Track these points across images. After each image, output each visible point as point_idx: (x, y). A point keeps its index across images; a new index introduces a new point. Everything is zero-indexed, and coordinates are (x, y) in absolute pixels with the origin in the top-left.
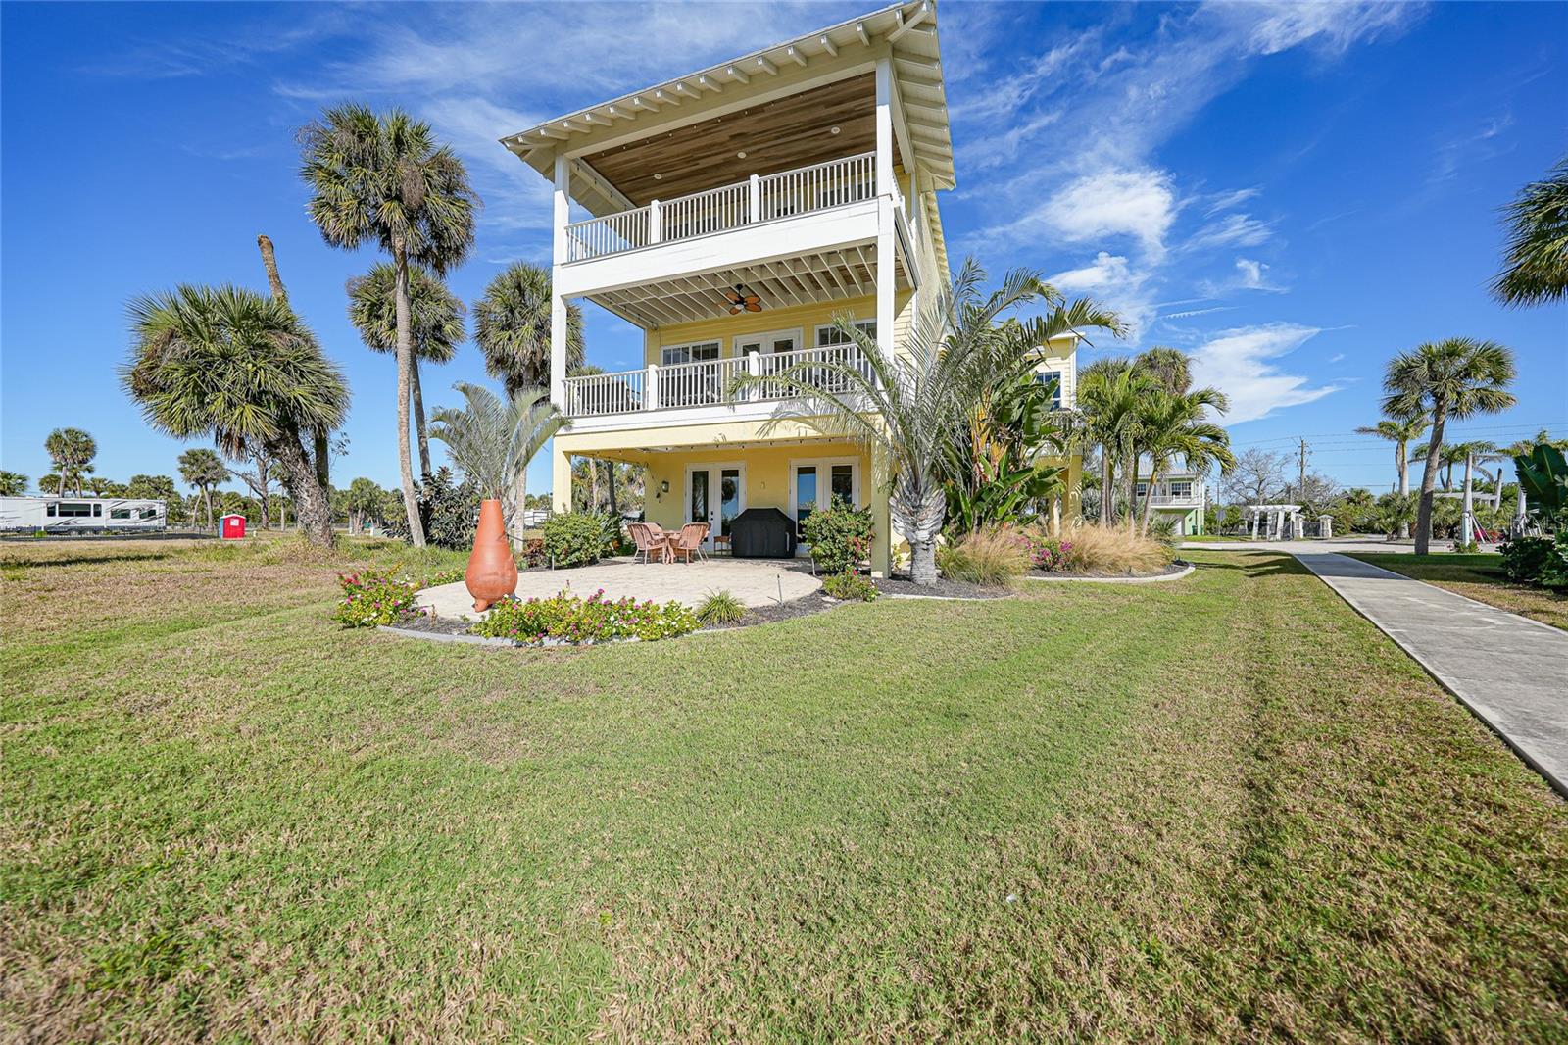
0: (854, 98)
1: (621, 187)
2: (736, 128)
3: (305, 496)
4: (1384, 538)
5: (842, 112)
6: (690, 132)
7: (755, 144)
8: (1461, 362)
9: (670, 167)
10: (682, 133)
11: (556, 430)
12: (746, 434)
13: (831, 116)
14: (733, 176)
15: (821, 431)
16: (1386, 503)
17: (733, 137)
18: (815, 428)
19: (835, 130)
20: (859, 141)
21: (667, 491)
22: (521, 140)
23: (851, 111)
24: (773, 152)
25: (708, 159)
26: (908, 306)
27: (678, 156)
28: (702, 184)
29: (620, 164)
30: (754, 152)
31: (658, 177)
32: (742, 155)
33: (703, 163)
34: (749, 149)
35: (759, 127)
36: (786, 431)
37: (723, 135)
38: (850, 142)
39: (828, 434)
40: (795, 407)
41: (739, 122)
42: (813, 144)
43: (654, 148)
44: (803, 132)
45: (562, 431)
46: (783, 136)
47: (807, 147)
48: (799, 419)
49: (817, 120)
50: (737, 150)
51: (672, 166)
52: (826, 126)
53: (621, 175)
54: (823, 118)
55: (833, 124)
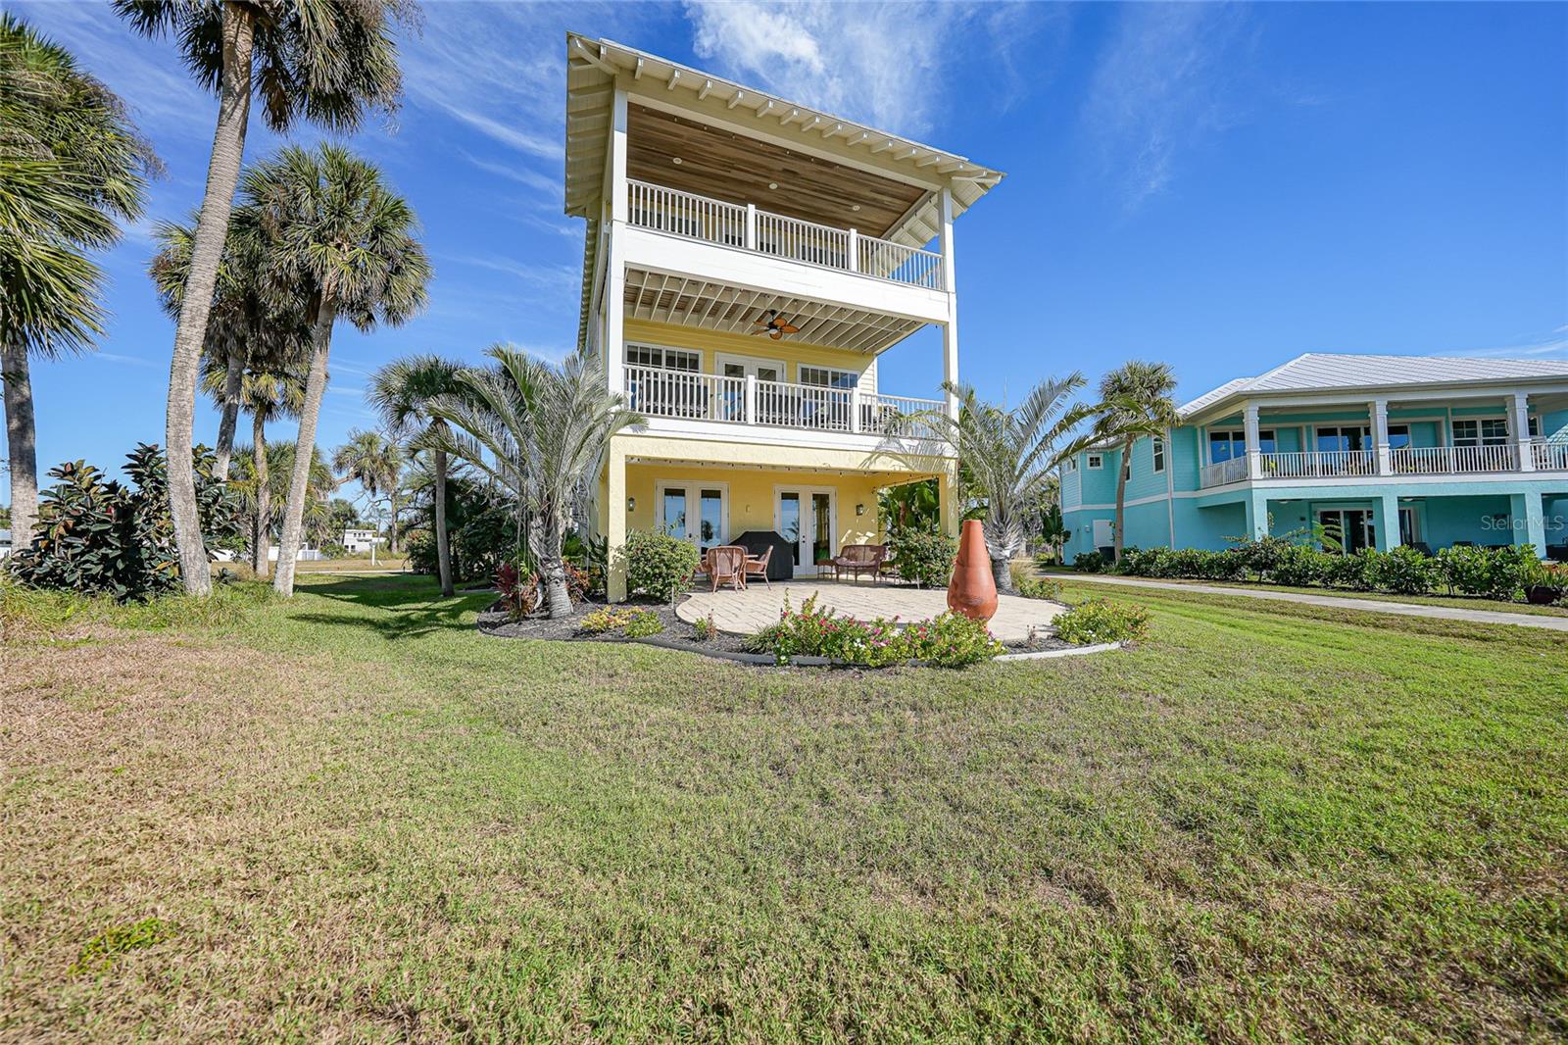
2: (797, 166)
5: (875, 200)
6: (757, 145)
7: (794, 184)
9: (703, 161)
10: (749, 143)
13: (866, 198)
14: (744, 197)
17: (786, 171)
18: (907, 466)
19: (856, 208)
22: (603, 52)
23: (882, 202)
24: (798, 198)
25: (742, 173)
27: (723, 157)
28: (710, 189)
30: (786, 189)
31: (677, 161)
32: (773, 186)
33: (734, 174)
34: (784, 186)
36: (884, 464)
37: (778, 165)
38: (854, 220)
40: (893, 447)
41: (807, 165)
42: (834, 209)
43: (710, 138)
46: (820, 192)
48: (894, 456)
49: (853, 194)
50: (775, 180)
51: (705, 160)
52: (854, 201)
53: (643, 139)
54: (859, 196)
55: (858, 202)
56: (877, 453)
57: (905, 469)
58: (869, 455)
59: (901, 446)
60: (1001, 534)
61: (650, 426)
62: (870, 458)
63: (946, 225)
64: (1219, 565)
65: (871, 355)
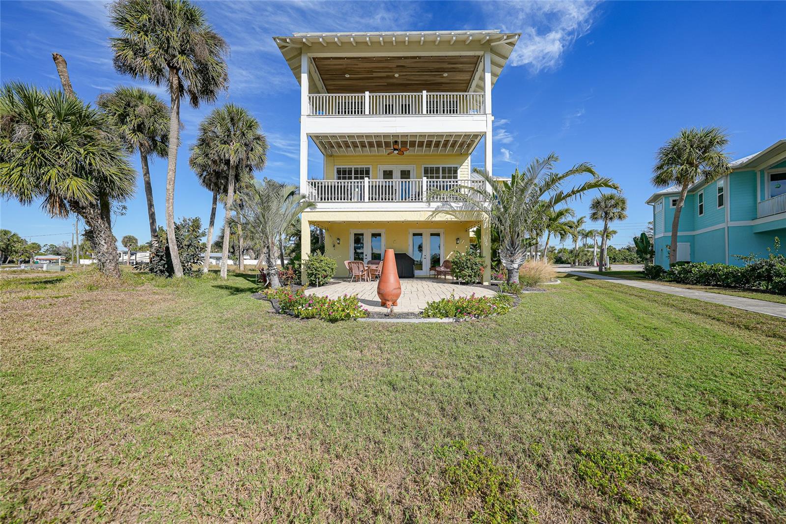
0: (462, 63)
1: (323, 76)
2: (401, 63)
3: (103, 242)
4: (569, 265)
5: (454, 68)
7: (406, 72)
8: (613, 202)
9: (358, 73)
11: (304, 209)
12: (422, 217)
13: (448, 68)
14: (386, 84)
15: (458, 218)
16: (571, 252)
17: (398, 66)
19: (446, 75)
20: (452, 81)
21: (339, 244)
22: (288, 40)
23: (458, 68)
24: (412, 78)
25: (379, 73)
26: (466, 161)
27: (365, 68)
28: (368, 85)
29: (329, 65)
31: (347, 76)
32: (397, 75)
33: (375, 75)
34: (402, 74)
35: (413, 65)
36: (440, 217)
37: (393, 65)
38: (448, 81)
39: (463, 220)
40: (447, 208)
42: (434, 78)
43: (355, 62)
44: (431, 72)
45: (308, 209)
47: (429, 79)
48: (447, 213)
49: (441, 68)
50: (396, 72)
51: (358, 72)
52: (443, 72)
53: (328, 70)
54: (443, 68)
55: (446, 72)
56: (437, 211)
57: (454, 219)
58: (431, 213)
59: (452, 207)
60: (512, 254)
61: (317, 207)
62: (432, 215)
63: (486, 74)
64: (734, 277)
65: (467, 155)
